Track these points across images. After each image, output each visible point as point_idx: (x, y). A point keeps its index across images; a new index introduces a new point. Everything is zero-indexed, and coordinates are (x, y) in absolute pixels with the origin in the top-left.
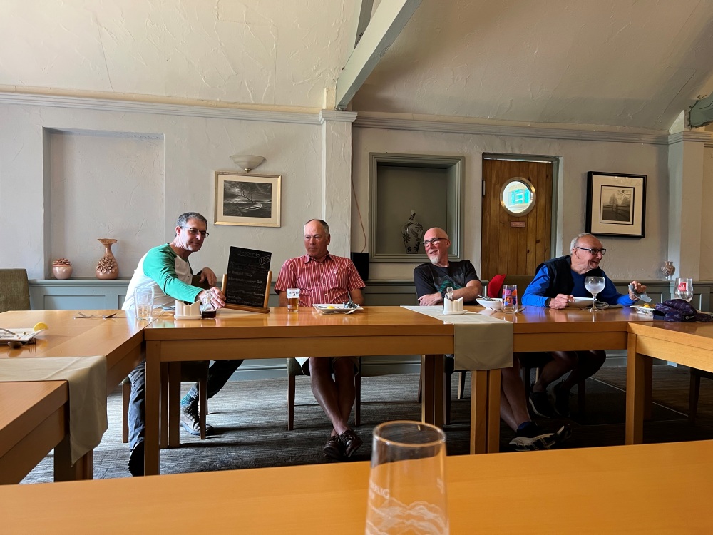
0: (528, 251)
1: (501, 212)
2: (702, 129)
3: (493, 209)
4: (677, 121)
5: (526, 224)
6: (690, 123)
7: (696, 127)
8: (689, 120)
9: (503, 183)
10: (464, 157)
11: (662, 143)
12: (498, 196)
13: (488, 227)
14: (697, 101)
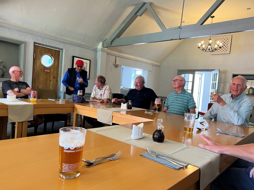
0: (51, 81)
1: (41, 65)
2: (106, 49)
3: (38, 64)
4: (100, 45)
5: (50, 71)
6: (103, 46)
7: (105, 48)
8: (103, 45)
9: (42, 55)
10: (26, 42)
11: (95, 50)
12: (40, 59)
13: (35, 71)
14: (105, 40)
